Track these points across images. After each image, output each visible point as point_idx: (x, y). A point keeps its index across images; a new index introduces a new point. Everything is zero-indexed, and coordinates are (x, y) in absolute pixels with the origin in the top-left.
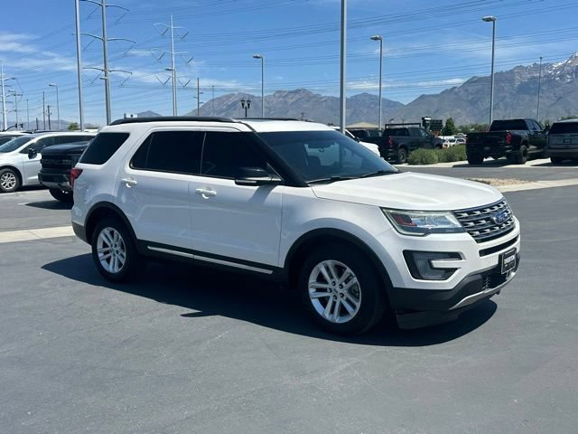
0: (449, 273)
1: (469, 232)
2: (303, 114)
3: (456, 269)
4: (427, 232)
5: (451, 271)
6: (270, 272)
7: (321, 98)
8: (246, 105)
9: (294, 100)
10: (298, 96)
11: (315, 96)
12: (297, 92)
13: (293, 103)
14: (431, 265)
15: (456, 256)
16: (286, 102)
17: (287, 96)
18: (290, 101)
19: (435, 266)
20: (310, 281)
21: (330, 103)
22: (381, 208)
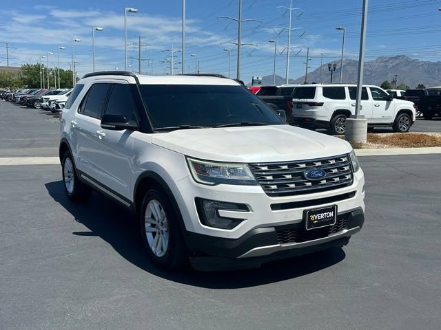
0: (235, 224)
1: (262, 185)
2: (396, 76)
3: (242, 220)
4: (217, 181)
5: (236, 222)
6: (129, 205)
7: (420, 62)
8: (332, 68)
9: (394, 64)
10: (397, 61)
11: (413, 61)
12: (398, 57)
13: (393, 67)
14: (218, 213)
15: (243, 207)
16: (386, 66)
17: (388, 61)
18: (390, 65)
19: (221, 215)
20: (146, 217)
21: (426, 67)
22: (186, 156)
